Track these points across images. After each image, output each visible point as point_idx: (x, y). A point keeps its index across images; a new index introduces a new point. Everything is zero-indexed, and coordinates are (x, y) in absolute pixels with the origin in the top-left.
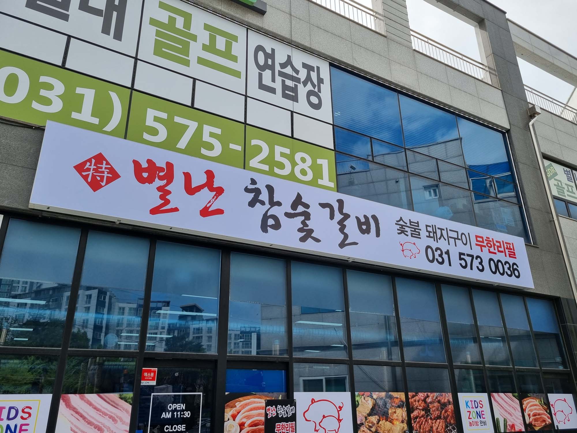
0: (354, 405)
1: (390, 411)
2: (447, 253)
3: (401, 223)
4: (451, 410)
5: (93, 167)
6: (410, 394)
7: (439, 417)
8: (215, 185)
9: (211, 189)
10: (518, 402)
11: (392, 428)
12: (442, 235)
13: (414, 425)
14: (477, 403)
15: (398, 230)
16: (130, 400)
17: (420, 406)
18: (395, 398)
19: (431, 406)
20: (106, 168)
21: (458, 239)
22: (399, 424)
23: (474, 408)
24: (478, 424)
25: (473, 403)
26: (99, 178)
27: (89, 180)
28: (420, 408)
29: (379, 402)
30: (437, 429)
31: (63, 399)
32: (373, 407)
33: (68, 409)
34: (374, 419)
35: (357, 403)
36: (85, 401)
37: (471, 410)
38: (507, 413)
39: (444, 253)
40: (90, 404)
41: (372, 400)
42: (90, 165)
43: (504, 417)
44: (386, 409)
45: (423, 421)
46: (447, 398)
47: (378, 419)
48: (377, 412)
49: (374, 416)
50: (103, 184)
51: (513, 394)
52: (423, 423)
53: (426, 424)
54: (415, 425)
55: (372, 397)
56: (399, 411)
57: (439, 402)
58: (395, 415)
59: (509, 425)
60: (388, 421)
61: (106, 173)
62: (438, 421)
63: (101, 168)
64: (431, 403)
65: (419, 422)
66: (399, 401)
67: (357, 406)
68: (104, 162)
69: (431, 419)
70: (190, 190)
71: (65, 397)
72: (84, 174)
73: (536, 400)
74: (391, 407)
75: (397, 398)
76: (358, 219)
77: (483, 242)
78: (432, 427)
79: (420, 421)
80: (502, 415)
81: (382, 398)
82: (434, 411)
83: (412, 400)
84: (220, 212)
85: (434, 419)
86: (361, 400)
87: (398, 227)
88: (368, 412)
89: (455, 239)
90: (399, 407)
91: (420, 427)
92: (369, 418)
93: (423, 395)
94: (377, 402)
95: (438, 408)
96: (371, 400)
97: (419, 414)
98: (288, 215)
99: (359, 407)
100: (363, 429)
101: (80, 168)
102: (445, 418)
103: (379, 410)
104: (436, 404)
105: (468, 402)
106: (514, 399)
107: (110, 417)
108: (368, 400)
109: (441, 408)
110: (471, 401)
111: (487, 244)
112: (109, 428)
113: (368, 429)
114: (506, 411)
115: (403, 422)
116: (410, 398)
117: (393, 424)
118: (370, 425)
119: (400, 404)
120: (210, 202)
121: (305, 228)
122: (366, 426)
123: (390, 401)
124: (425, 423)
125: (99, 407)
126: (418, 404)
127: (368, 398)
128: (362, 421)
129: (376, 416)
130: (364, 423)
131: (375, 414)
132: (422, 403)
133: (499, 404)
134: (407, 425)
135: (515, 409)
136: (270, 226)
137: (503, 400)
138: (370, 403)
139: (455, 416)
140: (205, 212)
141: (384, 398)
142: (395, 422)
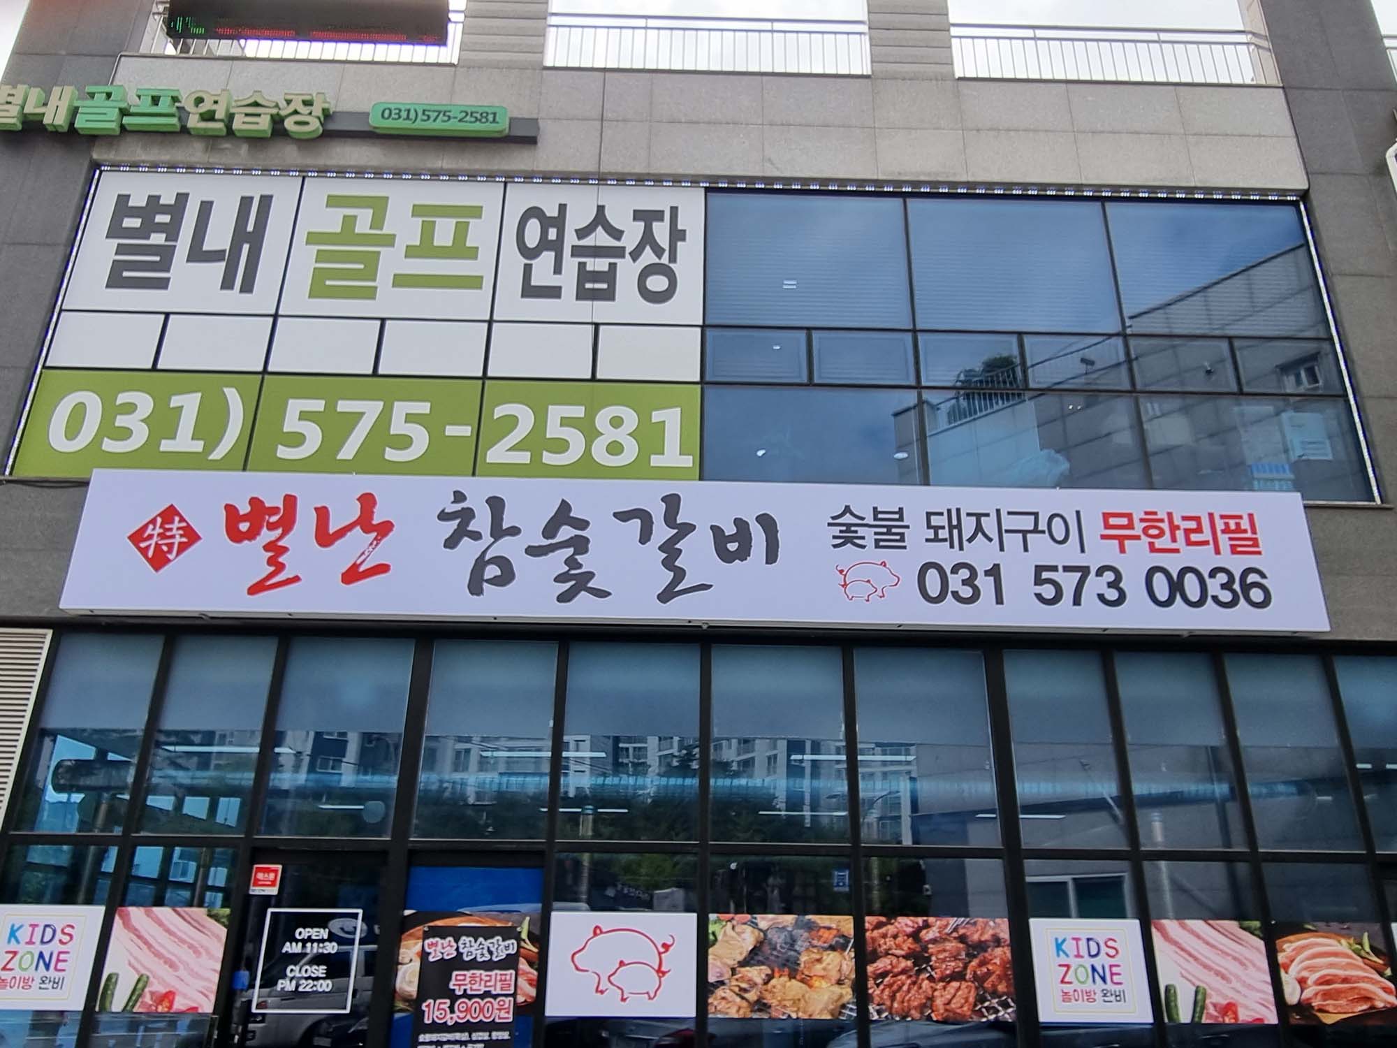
0: (704, 942)
1: (803, 958)
2: (994, 572)
3: (848, 519)
4: (1001, 959)
5: (158, 530)
6: (870, 920)
7: (958, 976)
8: (376, 520)
9: (367, 530)
10: (1261, 944)
11: (807, 996)
12: (979, 528)
13: (874, 991)
14: (1098, 944)
15: (835, 537)
16: (224, 920)
17: (898, 947)
18: (824, 927)
19: (932, 948)
20: (179, 529)
21: (1036, 530)
22: (829, 987)
23: (1082, 957)
24: (1092, 996)
25: (1083, 944)
26: (165, 548)
27: (150, 554)
28: (899, 952)
29: (776, 936)
30: (949, 1003)
31: (120, 916)
32: (755, 947)
33: (126, 931)
34: (756, 973)
35: (711, 937)
36: (152, 918)
37: (1074, 962)
38: (1212, 973)
39: (981, 573)
40: (160, 924)
41: (756, 932)
42: (154, 529)
43: (1198, 983)
44: (792, 953)
45: (903, 984)
46: (991, 932)
47: (767, 975)
48: (767, 959)
49: (758, 968)
50: (170, 557)
51: (1240, 924)
52: (905, 988)
53: (913, 992)
54: (878, 992)
55: (755, 925)
56: (831, 958)
57: (962, 939)
58: (819, 967)
59: (1215, 1005)
60: (795, 978)
61: (178, 536)
62: (955, 984)
63: (171, 530)
64: (934, 941)
65: (890, 986)
66: (835, 937)
67: (711, 943)
68: (177, 519)
69: (931, 979)
70: (325, 537)
71: (123, 911)
72: (143, 545)
73: (1339, 942)
74: (807, 949)
75: (829, 928)
76: (716, 530)
77: (1130, 526)
78: (931, 999)
79: (894, 982)
80: (1190, 977)
81: (784, 928)
82: (944, 960)
83: (876, 933)
84: (382, 569)
85: (942, 979)
86: (723, 930)
87: (836, 531)
88: (741, 958)
89: (1024, 533)
90: (832, 948)
91: (893, 998)
92: (743, 969)
93: (910, 923)
94: (769, 936)
95: (959, 954)
96: (753, 932)
97: (893, 967)
98: (533, 551)
99: (715, 946)
100: (723, 995)
101: (137, 537)
102: (979, 980)
103: (772, 955)
104: (951, 945)
105: (1064, 940)
106: (1244, 938)
107: (191, 946)
108: (743, 933)
109: (967, 955)
110: (1077, 940)
111: (1145, 530)
112: (188, 965)
113: (737, 995)
114: (1206, 966)
115: (840, 982)
116: (868, 930)
117: (810, 986)
118: (744, 985)
119: (837, 942)
120: (363, 553)
121: (573, 572)
122: (733, 988)
123: (806, 935)
124: (909, 991)
125: (172, 928)
126: (892, 943)
127: (745, 927)
128: (722, 975)
129: (763, 967)
130: (727, 981)
131: (760, 963)
132: (904, 941)
133: (1183, 949)
134: (853, 991)
135: (1242, 964)
136: (491, 581)
137: (1198, 937)
138: (748, 939)
139: (1015, 974)
140: (352, 575)
141: (790, 929)
142: (816, 983)
